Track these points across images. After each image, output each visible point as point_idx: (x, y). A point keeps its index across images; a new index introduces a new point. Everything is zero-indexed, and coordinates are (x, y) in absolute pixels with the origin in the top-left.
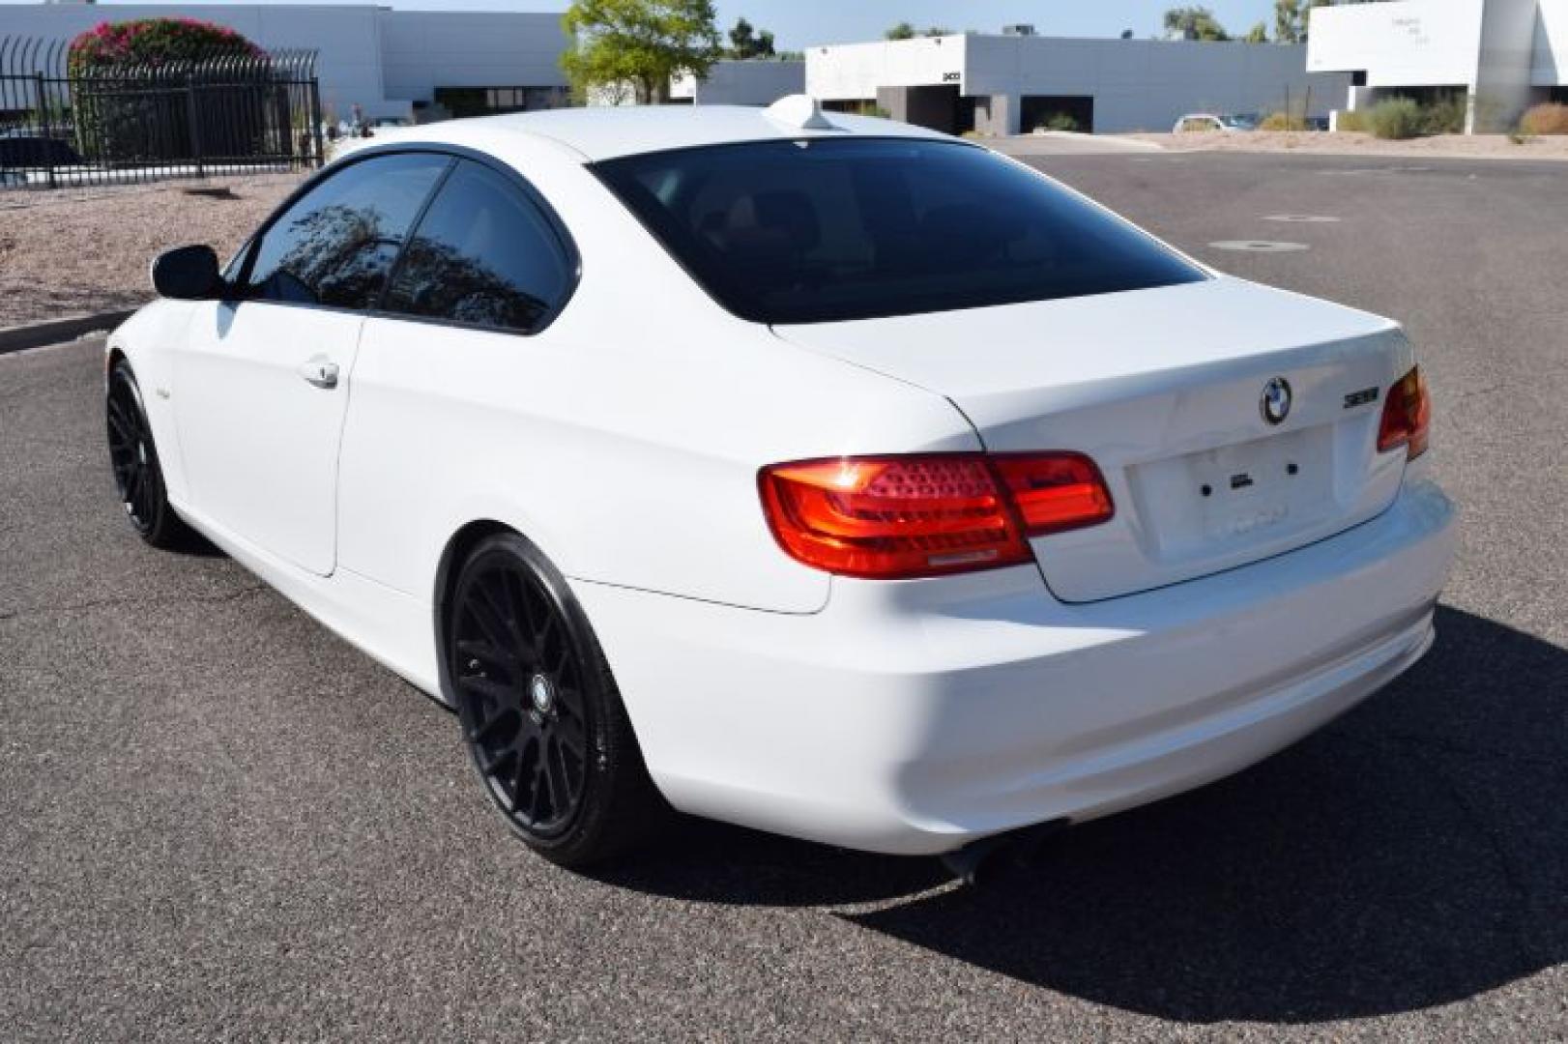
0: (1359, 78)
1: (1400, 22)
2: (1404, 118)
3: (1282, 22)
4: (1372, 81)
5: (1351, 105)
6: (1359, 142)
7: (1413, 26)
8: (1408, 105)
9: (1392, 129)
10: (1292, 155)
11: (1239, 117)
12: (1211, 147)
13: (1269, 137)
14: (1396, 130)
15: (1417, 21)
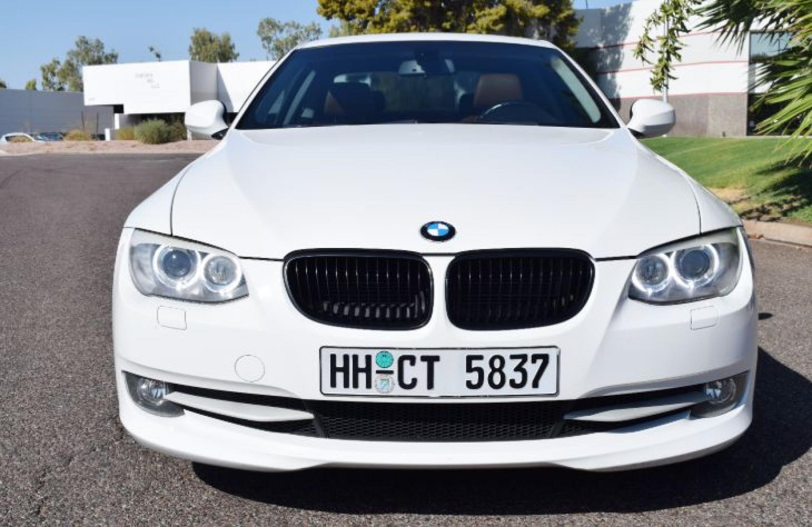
0: (119, 109)
1: (141, 76)
2: (159, 131)
3: (46, 79)
4: (128, 111)
5: (117, 126)
6: (134, 146)
7: (149, 77)
8: (160, 123)
9: (153, 138)
10: (95, 155)
11: (42, 135)
12: (40, 152)
13: (77, 145)
14: (156, 137)
15: (151, 75)
